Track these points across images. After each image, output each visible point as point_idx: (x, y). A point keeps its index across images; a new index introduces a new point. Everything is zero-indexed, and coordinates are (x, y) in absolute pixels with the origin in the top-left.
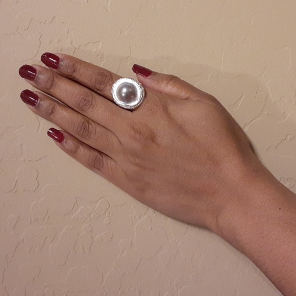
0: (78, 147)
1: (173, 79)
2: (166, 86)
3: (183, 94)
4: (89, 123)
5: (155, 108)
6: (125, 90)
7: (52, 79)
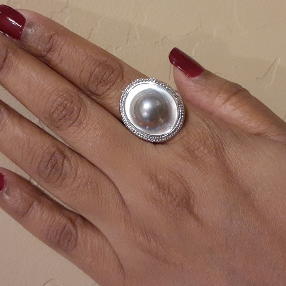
0: (31, 205)
1: (237, 92)
2: (224, 103)
3: (253, 124)
4: (65, 157)
5: (202, 148)
6: (147, 106)
7: (4, 54)
